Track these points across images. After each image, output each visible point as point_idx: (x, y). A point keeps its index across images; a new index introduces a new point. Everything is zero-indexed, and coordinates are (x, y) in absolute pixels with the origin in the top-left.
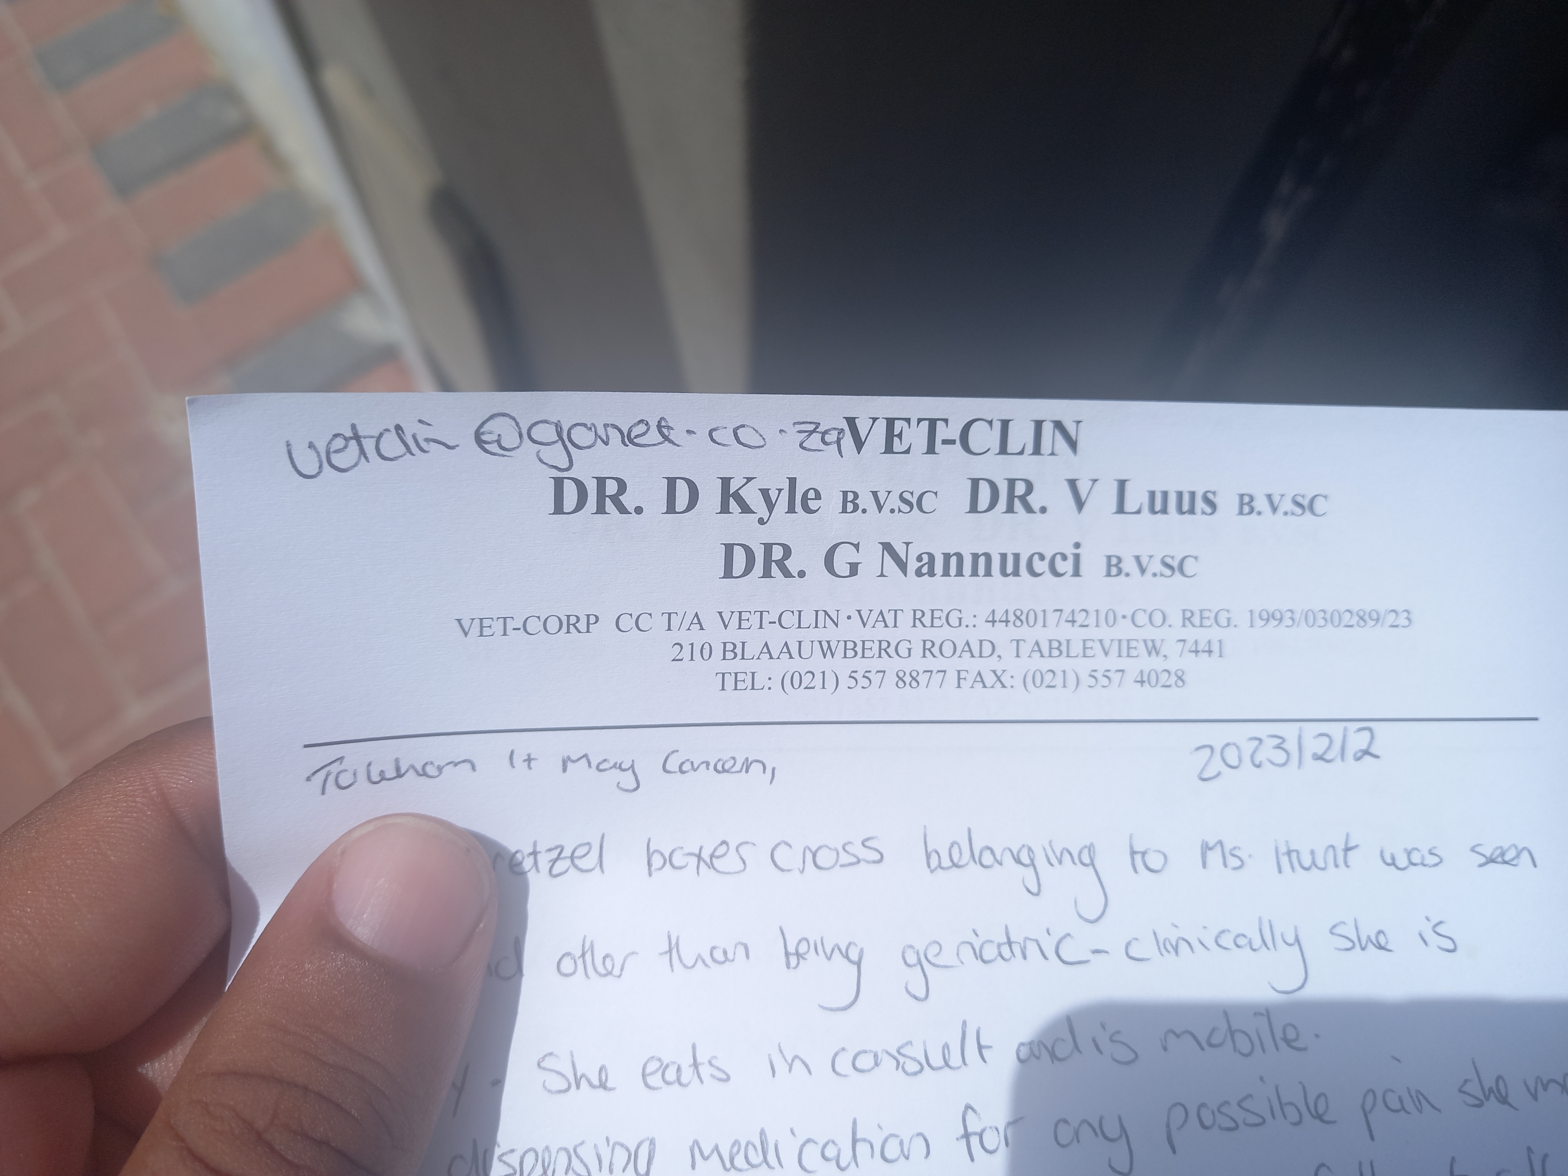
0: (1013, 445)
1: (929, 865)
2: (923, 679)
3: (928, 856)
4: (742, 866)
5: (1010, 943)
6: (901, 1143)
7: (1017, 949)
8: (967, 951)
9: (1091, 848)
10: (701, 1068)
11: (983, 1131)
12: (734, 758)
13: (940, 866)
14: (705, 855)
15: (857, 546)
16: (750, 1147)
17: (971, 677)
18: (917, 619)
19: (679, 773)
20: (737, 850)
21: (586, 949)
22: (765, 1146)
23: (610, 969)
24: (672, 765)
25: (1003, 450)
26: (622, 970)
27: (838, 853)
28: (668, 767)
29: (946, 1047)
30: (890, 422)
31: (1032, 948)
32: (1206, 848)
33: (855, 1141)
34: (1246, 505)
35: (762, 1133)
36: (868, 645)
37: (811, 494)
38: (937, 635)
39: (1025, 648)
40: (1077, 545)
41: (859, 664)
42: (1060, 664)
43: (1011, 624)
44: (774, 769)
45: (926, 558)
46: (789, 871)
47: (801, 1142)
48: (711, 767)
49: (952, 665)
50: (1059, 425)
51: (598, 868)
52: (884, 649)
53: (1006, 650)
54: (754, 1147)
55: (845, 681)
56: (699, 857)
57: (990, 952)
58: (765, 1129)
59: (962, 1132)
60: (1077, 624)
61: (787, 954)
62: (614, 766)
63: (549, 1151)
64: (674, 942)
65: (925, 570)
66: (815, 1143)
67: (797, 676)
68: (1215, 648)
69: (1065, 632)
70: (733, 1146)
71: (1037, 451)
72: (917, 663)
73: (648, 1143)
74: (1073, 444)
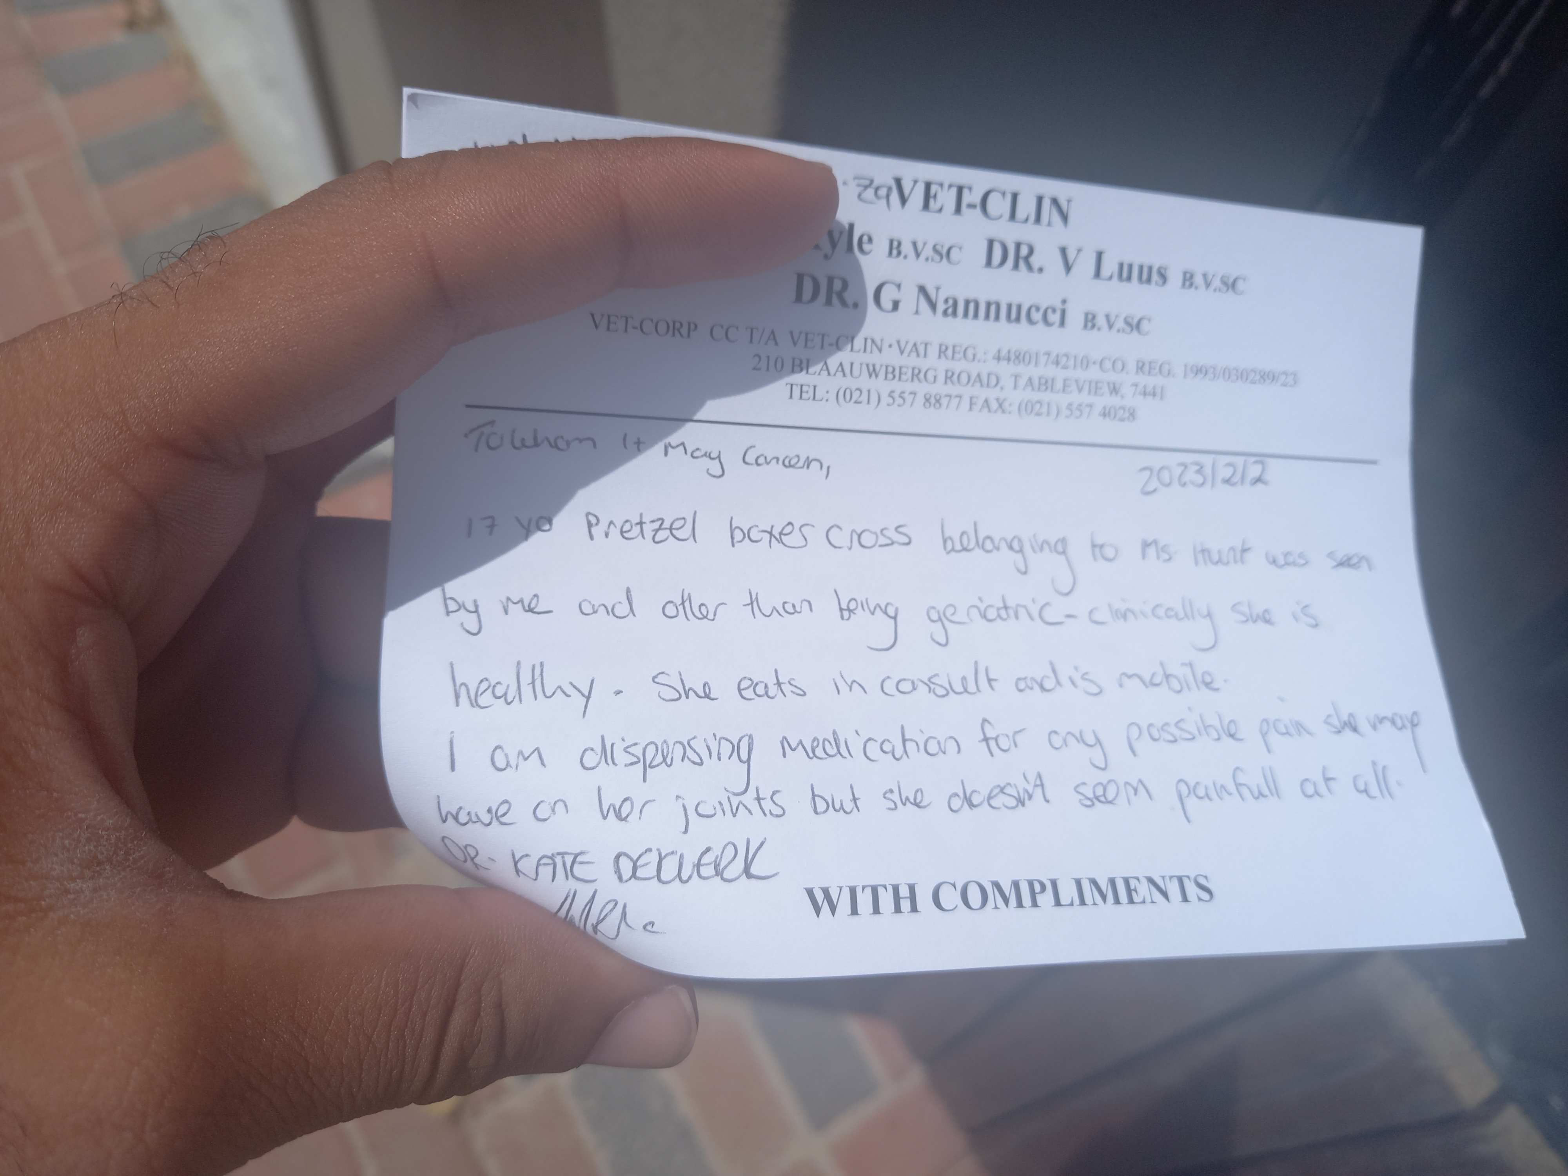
0: (1021, 214)
1: (945, 548)
2: (944, 401)
3: (945, 541)
4: (804, 543)
5: (1006, 608)
6: (939, 743)
7: (1011, 612)
8: (975, 613)
9: (1063, 541)
10: (782, 686)
11: (998, 736)
12: (798, 456)
13: (953, 549)
14: (776, 532)
15: (899, 286)
16: (826, 743)
17: (980, 402)
18: (942, 351)
19: (755, 466)
20: (800, 530)
21: (685, 599)
22: (837, 742)
23: (705, 614)
24: (750, 458)
25: (1013, 216)
26: (715, 615)
27: (877, 537)
28: (747, 460)
29: (964, 679)
30: (928, 186)
31: (1022, 612)
32: (1146, 545)
33: (904, 741)
34: (1188, 280)
35: (834, 733)
36: (904, 370)
37: (865, 238)
38: (958, 366)
39: (1022, 382)
40: (1064, 302)
41: (897, 386)
42: (1046, 396)
43: (1011, 362)
44: (828, 468)
45: (951, 302)
46: (840, 548)
47: (865, 740)
48: (781, 462)
49: (967, 392)
50: (1055, 202)
51: (692, 538)
52: (916, 374)
53: (1007, 382)
54: (829, 742)
55: (885, 400)
56: (771, 533)
57: (992, 614)
58: (837, 730)
59: (982, 737)
60: (1060, 366)
61: (841, 609)
62: (705, 455)
63: (667, 744)
64: (754, 597)
65: (950, 311)
66: (875, 741)
67: (848, 392)
68: (1158, 391)
69: (1051, 371)
70: (813, 741)
71: (1038, 219)
72: (940, 388)
73: (747, 738)
74: (1065, 218)
